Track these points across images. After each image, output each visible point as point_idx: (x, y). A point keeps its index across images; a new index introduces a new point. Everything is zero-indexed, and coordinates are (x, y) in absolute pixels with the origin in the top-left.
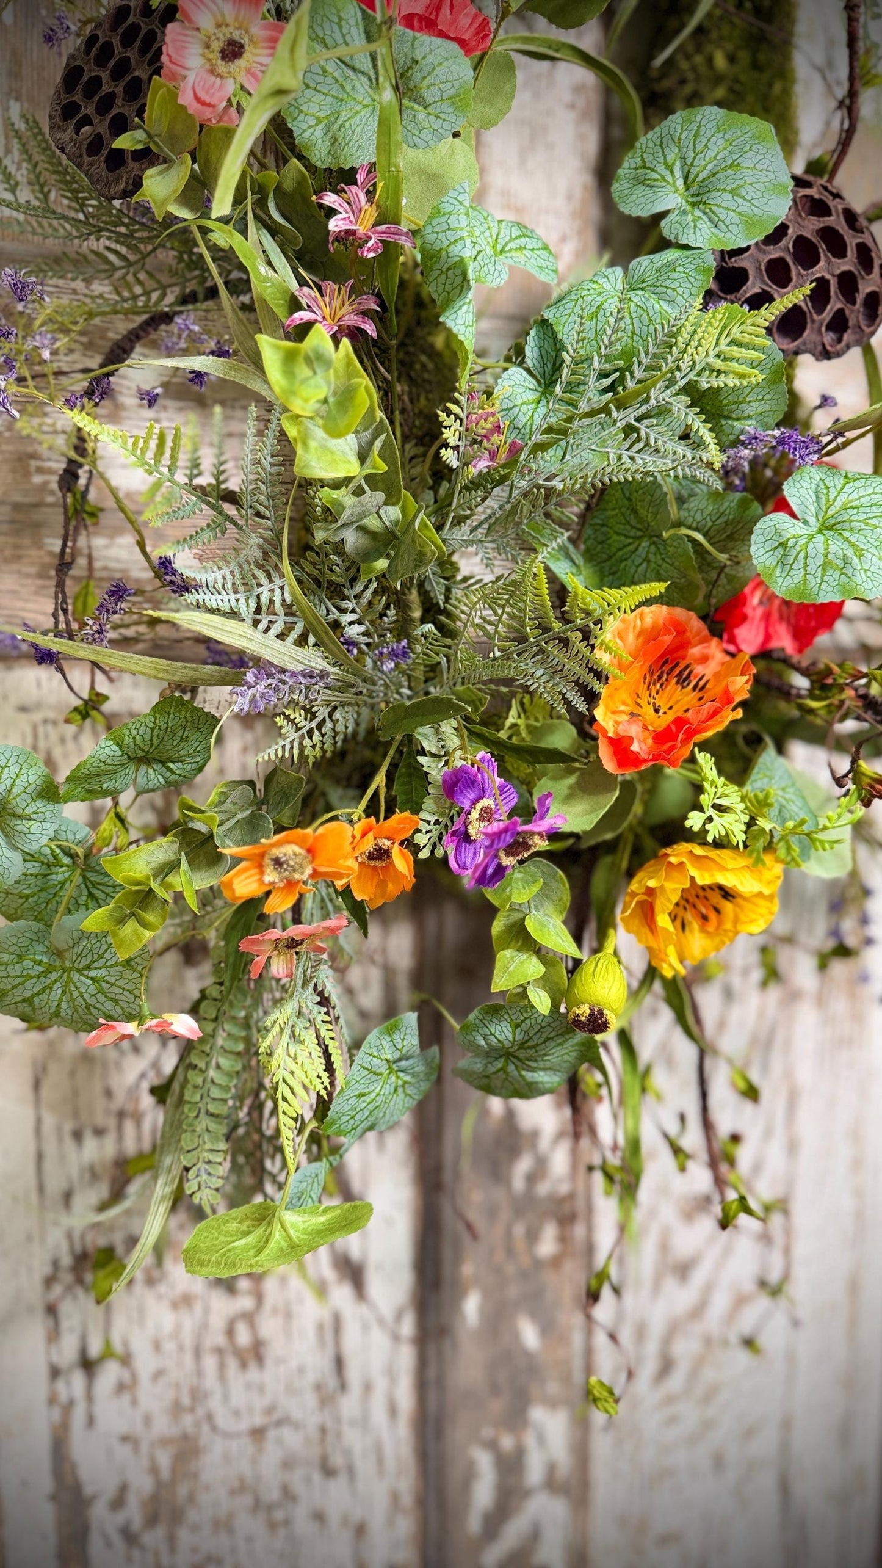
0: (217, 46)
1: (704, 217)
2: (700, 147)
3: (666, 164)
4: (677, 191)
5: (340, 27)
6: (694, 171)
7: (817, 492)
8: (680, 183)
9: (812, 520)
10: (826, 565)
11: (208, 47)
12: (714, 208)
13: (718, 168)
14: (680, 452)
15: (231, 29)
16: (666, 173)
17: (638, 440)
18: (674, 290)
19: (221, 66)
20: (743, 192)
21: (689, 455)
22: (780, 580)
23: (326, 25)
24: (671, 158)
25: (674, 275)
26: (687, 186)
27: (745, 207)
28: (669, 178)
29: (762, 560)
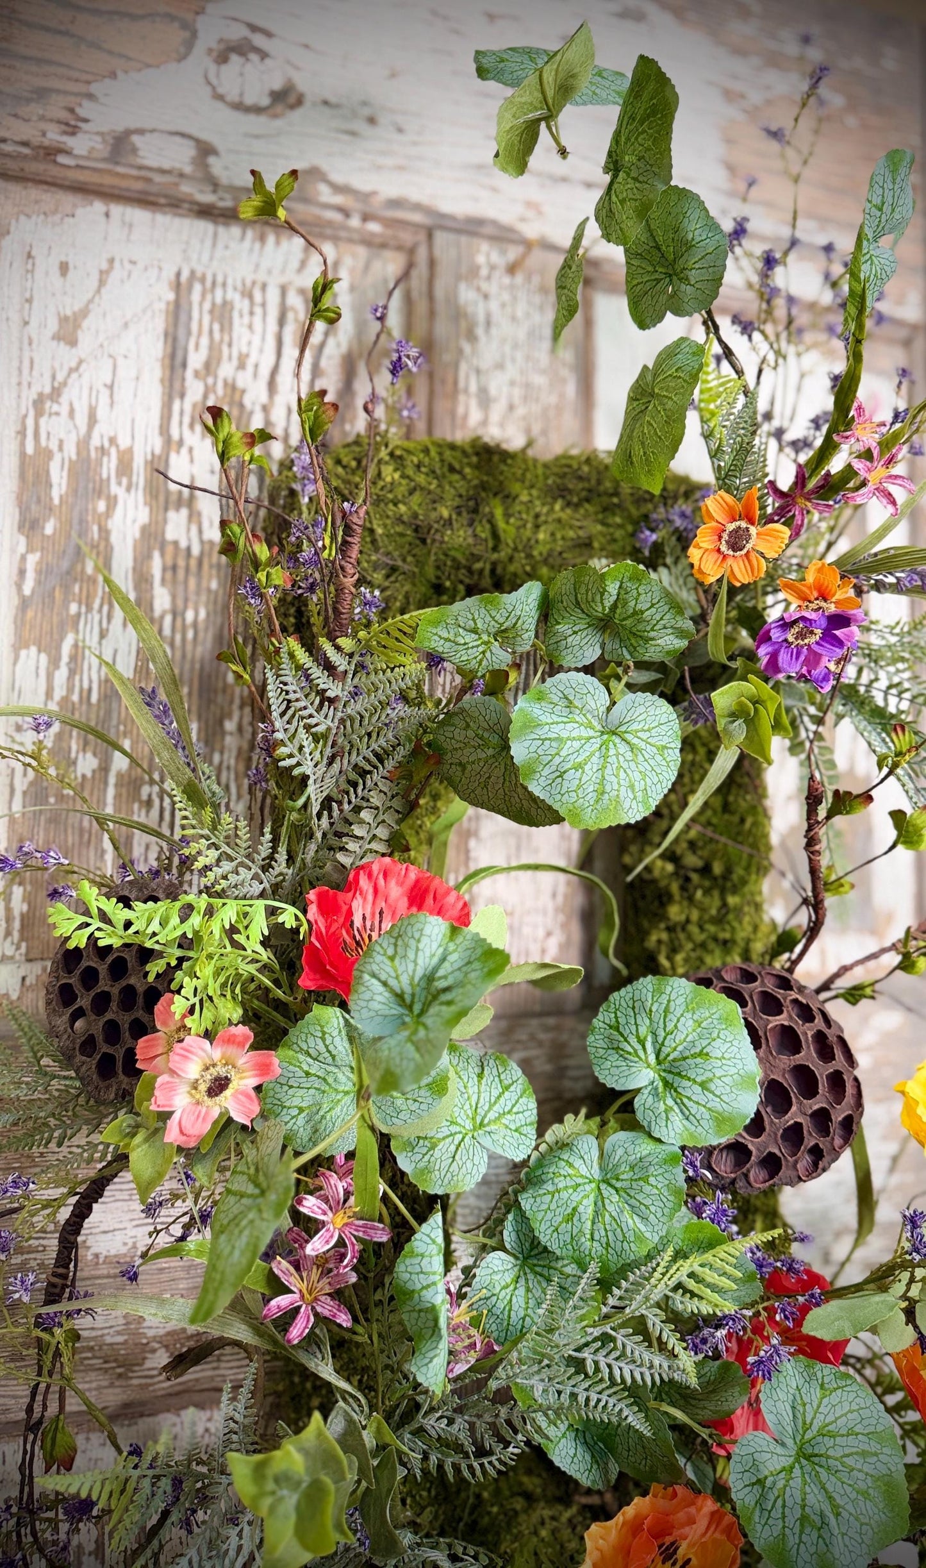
0: (203, 1087)
1: (676, 1108)
2: (670, 1026)
3: (638, 1037)
4: (649, 1066)
5: (323, 1039)
6: (665, 1050)
7: (793, 1408)
8: (652, 1059)
9: (789, 1442)
10: (804, 1519)
11: (196, 1088)
12: (685, 1100)
13: (687, 1053)
14: (656, 1362)
15: (218, 1068)
16: (638, 1047)
17: (615, 1348)
18: (647, 1207)
19: (208, 1101)
20: (712, 1086)
21: (665, 1365)
22: (759, 1528)
23: (311, 1040)
24: (643, 1030)
25: (647, 1189)
26: (659, 1063)
27: (715, 1104)
28: (641, 1053)
29: (741, 1495)
